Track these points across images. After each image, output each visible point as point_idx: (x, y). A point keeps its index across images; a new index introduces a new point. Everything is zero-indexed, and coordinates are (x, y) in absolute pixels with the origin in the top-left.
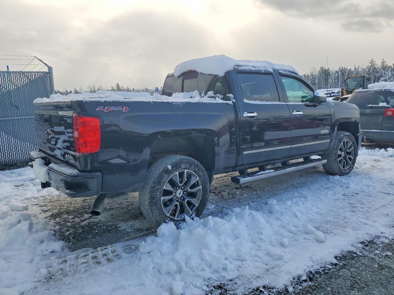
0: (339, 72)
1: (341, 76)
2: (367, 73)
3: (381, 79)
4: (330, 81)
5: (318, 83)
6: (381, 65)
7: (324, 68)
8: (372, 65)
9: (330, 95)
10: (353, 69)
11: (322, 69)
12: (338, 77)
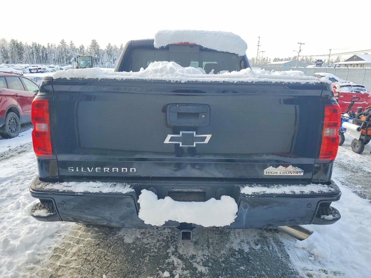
0: (33, 48)
1: (36, 52)
2: (59, 52)
3: (72, 59)
4: (24, 55)
5: (12, 56)
6: (70, 47)
7: (16, 42)
8: (64, 45)
9: (37, 70)
10: (46, 47)
11: (13, 42)
12: (33, 53)
